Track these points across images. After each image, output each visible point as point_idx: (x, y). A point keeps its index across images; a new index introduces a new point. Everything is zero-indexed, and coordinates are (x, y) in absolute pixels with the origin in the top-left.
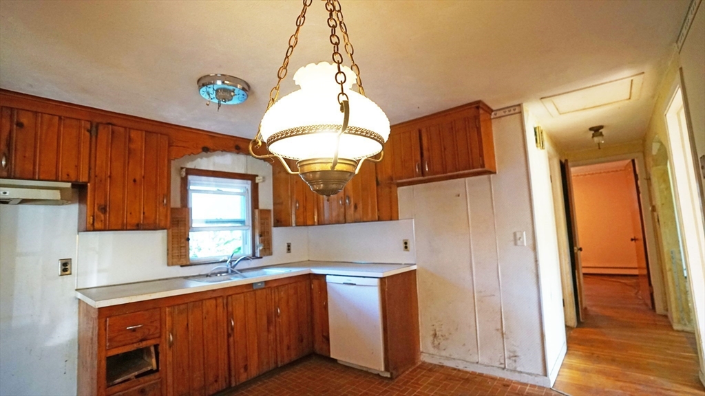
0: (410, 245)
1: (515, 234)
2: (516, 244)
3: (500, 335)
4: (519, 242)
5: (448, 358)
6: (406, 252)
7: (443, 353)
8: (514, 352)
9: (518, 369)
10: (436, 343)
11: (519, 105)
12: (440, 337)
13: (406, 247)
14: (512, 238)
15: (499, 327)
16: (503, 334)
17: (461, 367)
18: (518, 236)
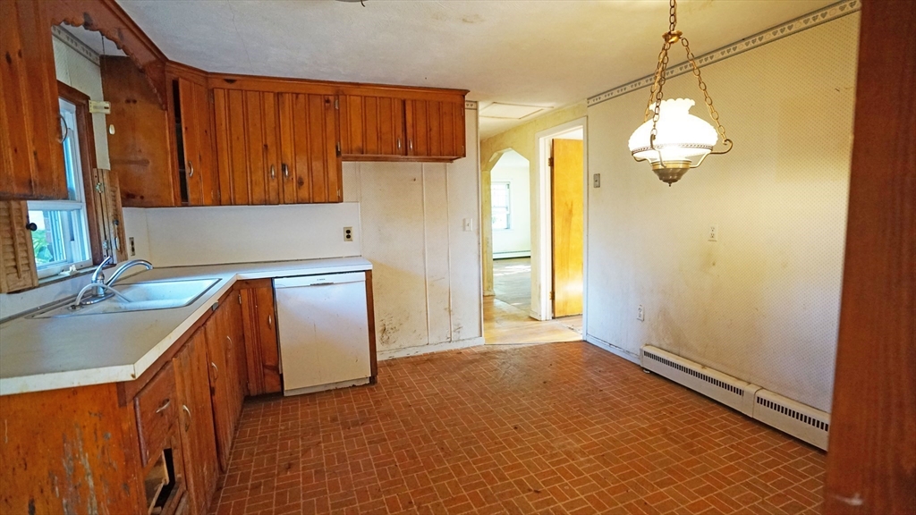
0: (353, 234)
1: (464, 220)
2: (464, 229)
3: (448, 313)
4: (467, 228)
5: (398, 350)
6: (348, 243)
7: (393, 346)
8: (459, 324)
9: (461, 338)
10: (385, 337)
11: (476, 102)
12: (391, 331)
13: (349, 237)
14: (462, 224)
15: (447, 306)
16: (450, 311)
17: (412, 354)
18: (467, 223)
